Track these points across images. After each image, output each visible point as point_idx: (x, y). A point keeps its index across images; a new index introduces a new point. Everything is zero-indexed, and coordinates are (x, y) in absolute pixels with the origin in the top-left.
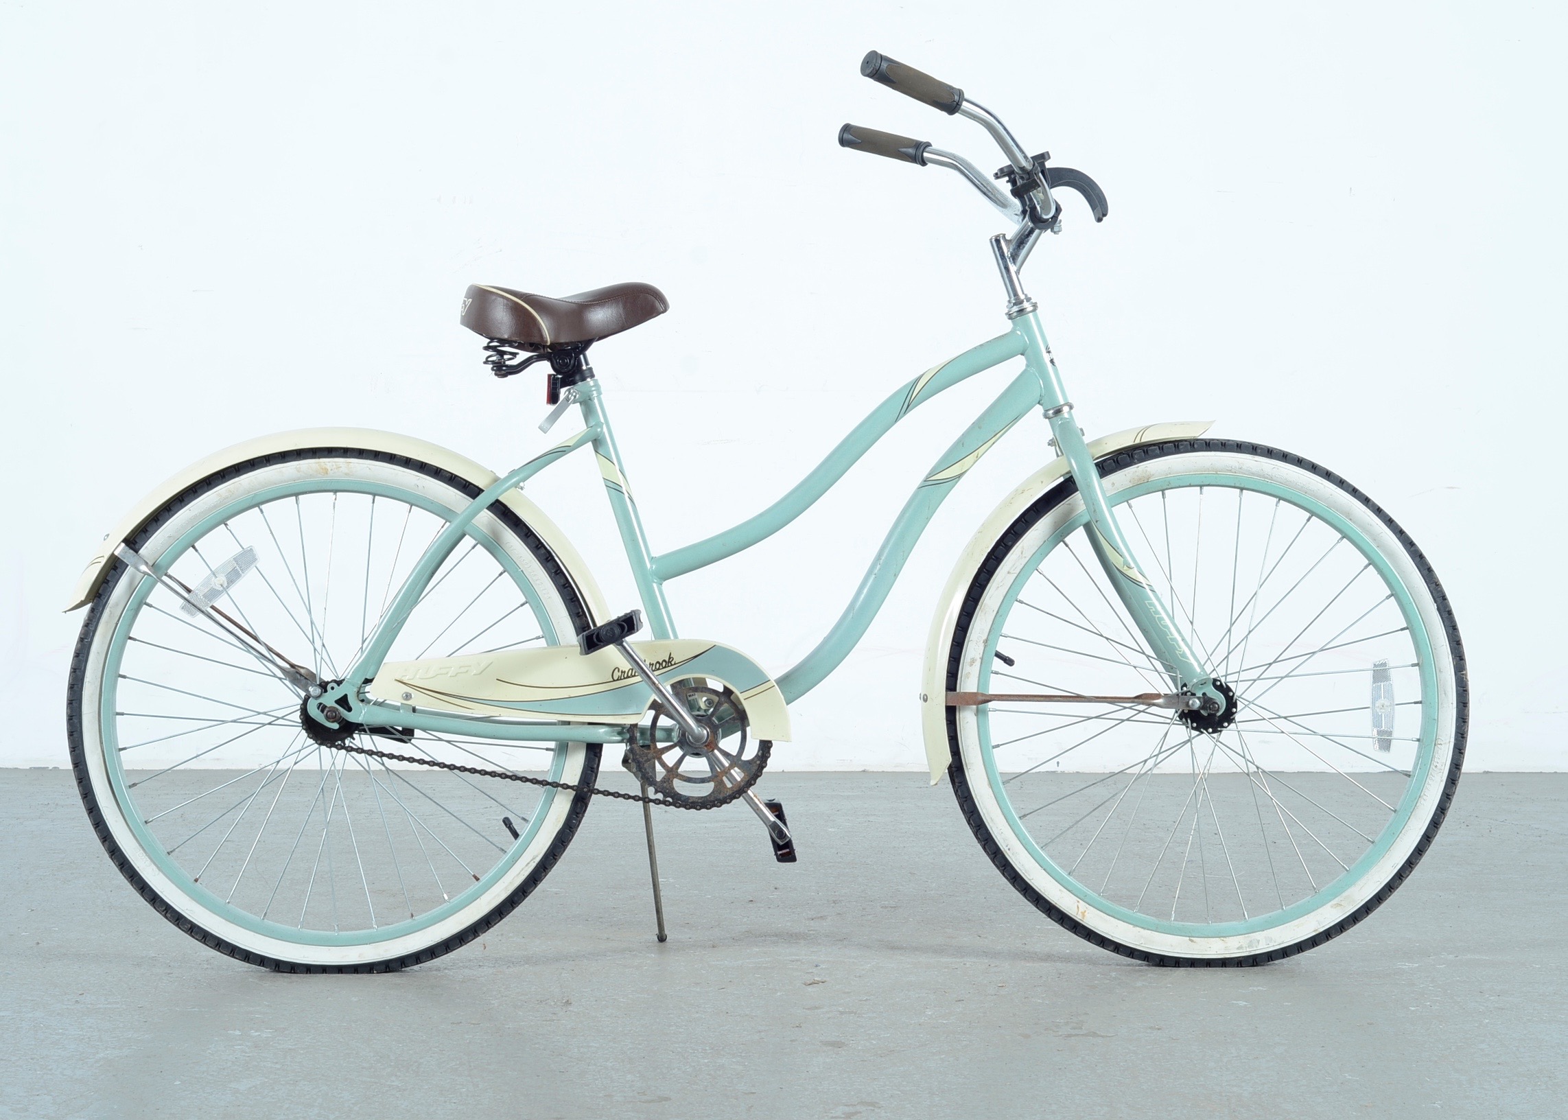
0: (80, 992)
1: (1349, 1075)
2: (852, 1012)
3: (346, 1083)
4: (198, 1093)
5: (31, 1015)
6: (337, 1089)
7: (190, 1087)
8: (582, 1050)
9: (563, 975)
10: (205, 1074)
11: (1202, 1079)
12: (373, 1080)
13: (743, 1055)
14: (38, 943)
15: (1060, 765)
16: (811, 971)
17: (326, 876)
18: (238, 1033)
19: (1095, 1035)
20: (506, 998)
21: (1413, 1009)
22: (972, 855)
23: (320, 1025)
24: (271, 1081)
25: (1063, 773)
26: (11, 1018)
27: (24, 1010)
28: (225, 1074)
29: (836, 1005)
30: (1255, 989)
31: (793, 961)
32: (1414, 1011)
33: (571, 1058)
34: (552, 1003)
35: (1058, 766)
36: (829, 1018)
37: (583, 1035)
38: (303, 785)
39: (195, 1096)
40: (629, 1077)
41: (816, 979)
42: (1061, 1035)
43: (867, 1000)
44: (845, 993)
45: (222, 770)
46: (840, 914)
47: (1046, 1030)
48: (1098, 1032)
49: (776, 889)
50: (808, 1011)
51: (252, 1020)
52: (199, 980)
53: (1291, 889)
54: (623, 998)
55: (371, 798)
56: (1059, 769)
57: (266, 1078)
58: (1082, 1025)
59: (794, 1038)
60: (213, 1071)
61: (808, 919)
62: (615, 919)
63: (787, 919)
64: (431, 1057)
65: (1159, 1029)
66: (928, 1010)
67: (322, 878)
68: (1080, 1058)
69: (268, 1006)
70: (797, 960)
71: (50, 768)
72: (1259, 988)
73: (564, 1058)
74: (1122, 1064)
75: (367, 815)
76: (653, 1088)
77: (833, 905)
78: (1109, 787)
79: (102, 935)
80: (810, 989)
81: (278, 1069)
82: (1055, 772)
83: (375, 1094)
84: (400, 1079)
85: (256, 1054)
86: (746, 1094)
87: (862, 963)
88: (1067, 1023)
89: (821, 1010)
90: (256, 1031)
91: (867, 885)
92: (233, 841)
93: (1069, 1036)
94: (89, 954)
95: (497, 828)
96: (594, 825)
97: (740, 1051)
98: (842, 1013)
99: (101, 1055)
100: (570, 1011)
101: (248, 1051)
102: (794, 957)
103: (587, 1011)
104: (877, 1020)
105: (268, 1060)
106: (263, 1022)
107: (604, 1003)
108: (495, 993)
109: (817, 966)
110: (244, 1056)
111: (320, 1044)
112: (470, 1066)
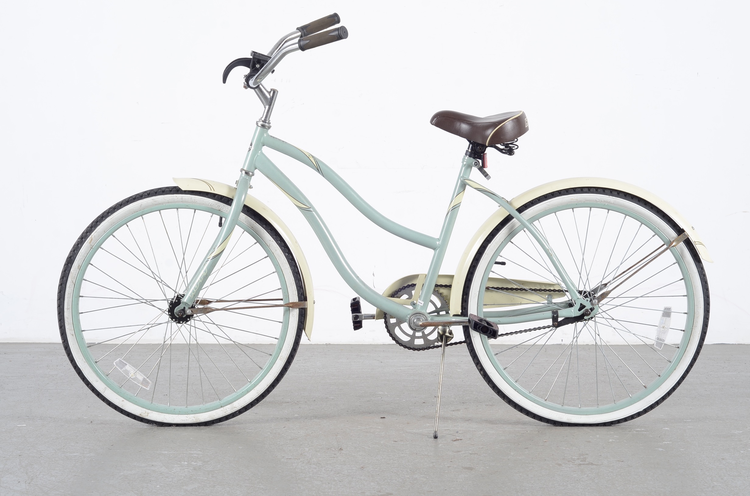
0: (112, 444)
1: (716, 483)
2: (476, 454)
3: (238, 487)
4: (168, 491)
5: (88, 455)
6: (234, 489)
7: (164, 489)
8: (349, 471)
9: (338, 436)
10: (171, 482)
11: (646, 485)
12: (251, 485)
13: (426, 473)
14: (92, 422)
15: (563, 341)
16: (455, 434)
17: (225, 391)
18: (186, 463)
19: (592, 464)
20: (312, 447)
21: (742, 452)
22: (526, 381)
23: (224, 460)
24: (203, 486)
25: (564, 345)
26: (79, 456)
27: (85, 453)
28: (181, 482)
29: (468, 450)
30: (666, 442)
31: (446, 430)
32: (743, 453)
33: (344, 475)
34: (334, 449)
35: (562, 341)
36: (465, 456)
37: (349, 464)
38: (213, 351)
39: (167, 492)
40: (372, 484)
41: (457, 438)
42: (576, 464)
43: (482, 448)
44: (472, 445)
45: (175, 344)
46: (466, 408)
47: (569, 462)
48: (593, 463)
49: (435, 397)
50: (455, 453)
51: (192, 457)
52: (167, 439)
53: (677, 397)
54: (367, 447)
55: (245, 356)
56: (563, 343)
57: (200, 484)
58: (586, 459)
59: (449, 466)
60: (175, 481)
61: (451, 411)
62: (361, 411)
63: (442, 411)
64: (278, 474)
65: (622, 461)
66: (511, 453)
67: (223, 392)
68: (586, 475)
69: (200, 451)
70: (448, 430)
71: (96, 343)
72: (668, 442)
73: (341, 475)
74: (606, 478)
75: (243, 364)
76: (384, 489)
77: (462, 404)
78: (587, 351)
79: (121, 418)
80: (455, 443)
81: (206, 480)
82: (560, 344)
83: (252, 491)
84: (264, 484)
85: (195, 473)
86: (428, 491)
87: (479, 431)
88: (578, 459)
89: (461, 453)
90: (195, 462)
91: (478, 395)
92: (181, 376)
93: (580, 464)
94: (115, 427)
95: (303, 370)
96: (348, 368)
97: (424, 471)
98: (471, 454)
99: (122, 474)
100: (342, 453)
101: (191, 471)
102: (446, 428)
103: (350, 453)
104: (488, 457)
105: (201, 476)
106: (198, 458)
107: (358, 449)
108: (306, 445)
109: (457, 432)
110: (189, 474)
111: (225, 468)
112: (296, 479)
